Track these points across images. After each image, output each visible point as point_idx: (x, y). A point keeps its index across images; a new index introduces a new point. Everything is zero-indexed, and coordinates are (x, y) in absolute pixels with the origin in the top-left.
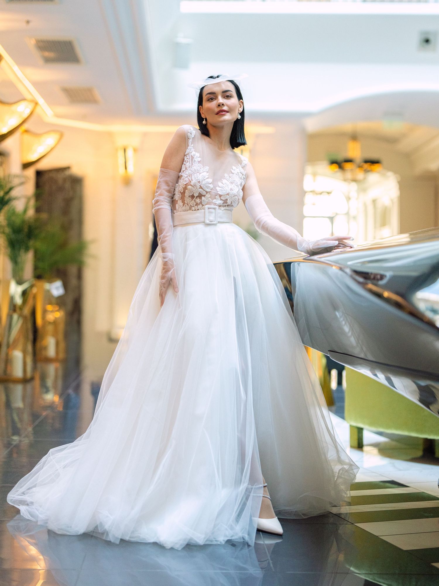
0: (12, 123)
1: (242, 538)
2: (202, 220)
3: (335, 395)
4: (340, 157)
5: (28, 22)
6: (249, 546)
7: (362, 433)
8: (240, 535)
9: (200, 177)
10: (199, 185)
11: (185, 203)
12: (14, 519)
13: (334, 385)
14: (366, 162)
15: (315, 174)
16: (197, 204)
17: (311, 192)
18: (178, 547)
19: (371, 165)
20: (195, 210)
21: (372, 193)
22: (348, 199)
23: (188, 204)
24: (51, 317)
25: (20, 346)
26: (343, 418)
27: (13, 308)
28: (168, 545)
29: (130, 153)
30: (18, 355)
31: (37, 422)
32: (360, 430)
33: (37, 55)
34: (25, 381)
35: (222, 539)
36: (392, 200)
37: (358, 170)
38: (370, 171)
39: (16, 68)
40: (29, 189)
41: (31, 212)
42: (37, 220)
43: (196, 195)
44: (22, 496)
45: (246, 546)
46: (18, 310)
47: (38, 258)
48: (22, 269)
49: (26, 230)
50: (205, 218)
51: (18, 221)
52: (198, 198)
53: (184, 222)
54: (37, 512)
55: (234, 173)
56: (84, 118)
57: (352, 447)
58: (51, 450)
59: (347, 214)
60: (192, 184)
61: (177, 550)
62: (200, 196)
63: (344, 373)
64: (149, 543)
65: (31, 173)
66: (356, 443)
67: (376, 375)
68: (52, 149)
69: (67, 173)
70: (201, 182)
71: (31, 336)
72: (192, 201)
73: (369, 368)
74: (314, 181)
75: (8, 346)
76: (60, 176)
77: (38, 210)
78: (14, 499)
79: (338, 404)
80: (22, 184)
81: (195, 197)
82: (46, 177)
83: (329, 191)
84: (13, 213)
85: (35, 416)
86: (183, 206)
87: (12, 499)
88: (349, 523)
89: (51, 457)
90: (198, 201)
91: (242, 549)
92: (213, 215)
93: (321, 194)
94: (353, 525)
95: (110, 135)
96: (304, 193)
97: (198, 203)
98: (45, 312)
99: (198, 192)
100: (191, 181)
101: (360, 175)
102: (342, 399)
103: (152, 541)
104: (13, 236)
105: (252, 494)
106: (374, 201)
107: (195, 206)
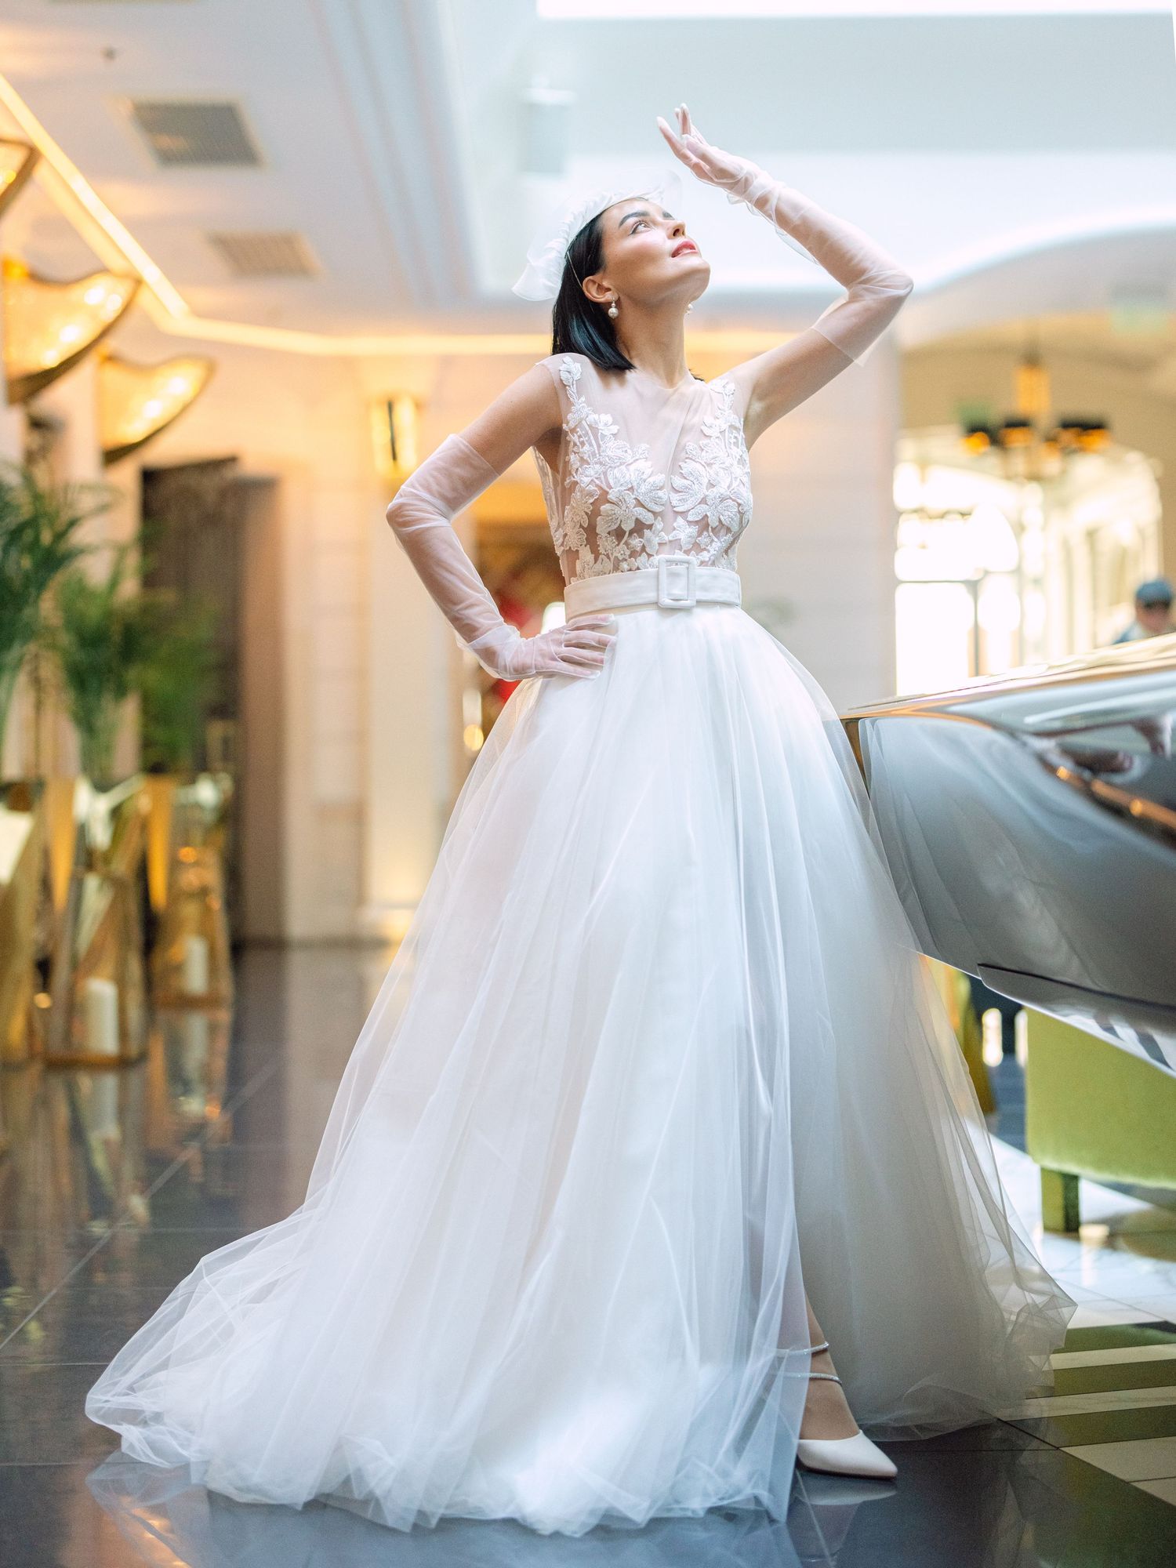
0: (70, 336)
1: (753, 1499)
2: (651, 596)
3: (997, 1082)
4: (995, 413)
5: (110, 54)
6: (772, 1521)
7: (1076, 1189)
8: (749, 1491)
9: (630, 475)
10: (634, 496)
11: (601, 554)
12: (107, 1460)
13: (992, 1053)
14: (1067, 425)
15: (924, 464)
16: (634, 554)
17: (915, 511)
18: (574, 1528)
19: (1079, 435)
20: (630, 570)
21: (1085, 513)
22: (1019, 528)
23: (608, 554)
24: (191, 879)
25: (108, 966)
26: (1021, 1146)
27: (87, 859)
28: (546, 1527)
29: (405, 414)
30: (101, 990)
31: (160, 1182)
32: (1070, 1182)
33: (135, 145)
34: (123, 1064)
35: (697, 1505)
36: (1141, 532)
37: (1043, 449)
38: (1082, 450)
39: (79, 183)
40: (125, 522)
41: (130, 588)
42: (145, 610)
43: (628, 526)
44: (129, 1397)
45: (766, 1522)
46: (99, 865)
47: (155, 714)
48: (108, 749)
49: (116, 638)
50: (658, 590)
51: (93, 613)
52: (635, 534)
53: (599, 605)
54: (174, 1443)
55: (711, 437)
56: (272, 318)
57: (1048, 1229)
58: (204, 1260)
59: (1018, 571)
60: (613, 498)
61: (571, 1539)
62: (640, 528)
63: (1022, 1021)
64: (495, 1521)
65: (126, 475)
66: (1058, 1219)
67: (1110, 1030)
68: (185, 408)
69: (229, 474)
70: (636, 487)
71: (136, 935)
72: (618, 545)
73: (1094, 1011)
74: (923, 480)
75: (75, 965)
76: (209, 485)
77: (149, 580)
78: (107, 1405)
79: (1006, 1108)
80: (103, 509)
81: (627, 534)
82: (169, 487)
83: (964, 507)
84: (81, 589)
85: (154, 1162)
86: (595, 563)
87: (101, 1408)
88: (1047, 1447)
89: (205, 1279)
90: (636, 542)
91: (752, 1529)
92: (683, 582)
93: (942, 516)
94: (1058, 1451)
95: (348, 364)
96: (894, 515)
97: (638, 549)
98: (175, 865)
99: (634, 518)
100: (608, 490)
101: (1051, 463)
102: (1017, 1094)
103: (501, 1515)
104: (81, 656)
105: (781, 1373)
106: (1091, 535)
107: (630, 558)
